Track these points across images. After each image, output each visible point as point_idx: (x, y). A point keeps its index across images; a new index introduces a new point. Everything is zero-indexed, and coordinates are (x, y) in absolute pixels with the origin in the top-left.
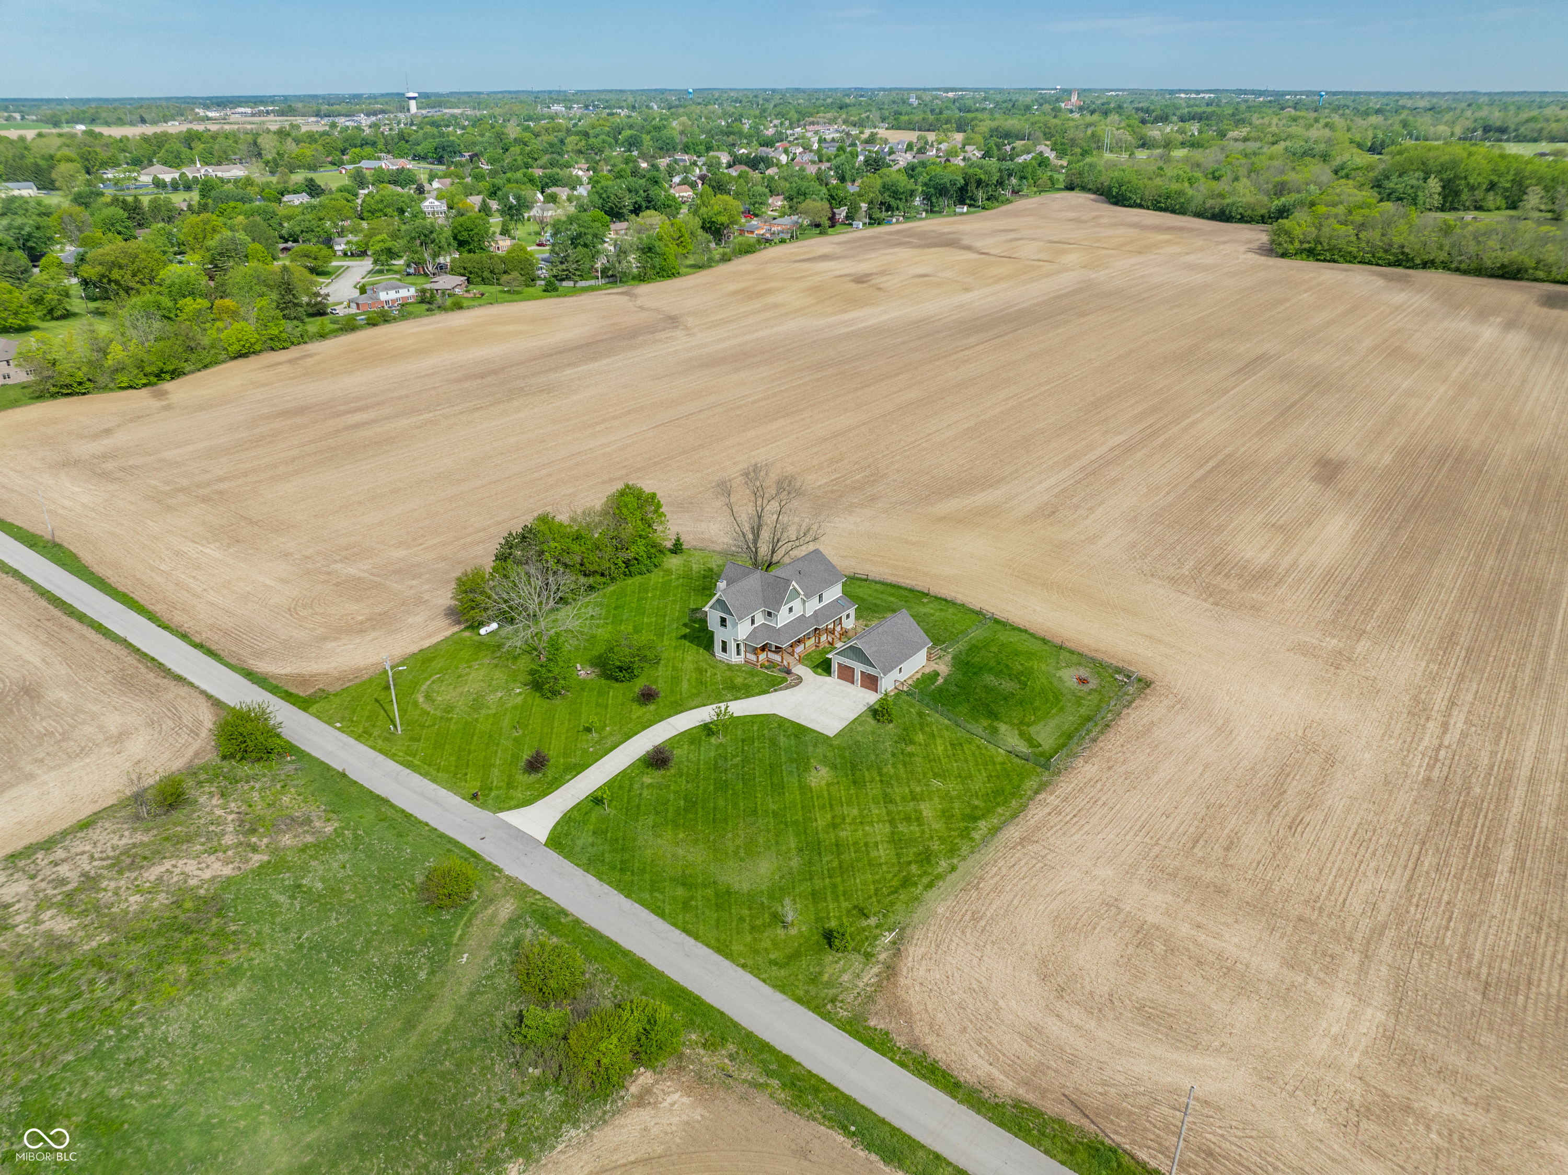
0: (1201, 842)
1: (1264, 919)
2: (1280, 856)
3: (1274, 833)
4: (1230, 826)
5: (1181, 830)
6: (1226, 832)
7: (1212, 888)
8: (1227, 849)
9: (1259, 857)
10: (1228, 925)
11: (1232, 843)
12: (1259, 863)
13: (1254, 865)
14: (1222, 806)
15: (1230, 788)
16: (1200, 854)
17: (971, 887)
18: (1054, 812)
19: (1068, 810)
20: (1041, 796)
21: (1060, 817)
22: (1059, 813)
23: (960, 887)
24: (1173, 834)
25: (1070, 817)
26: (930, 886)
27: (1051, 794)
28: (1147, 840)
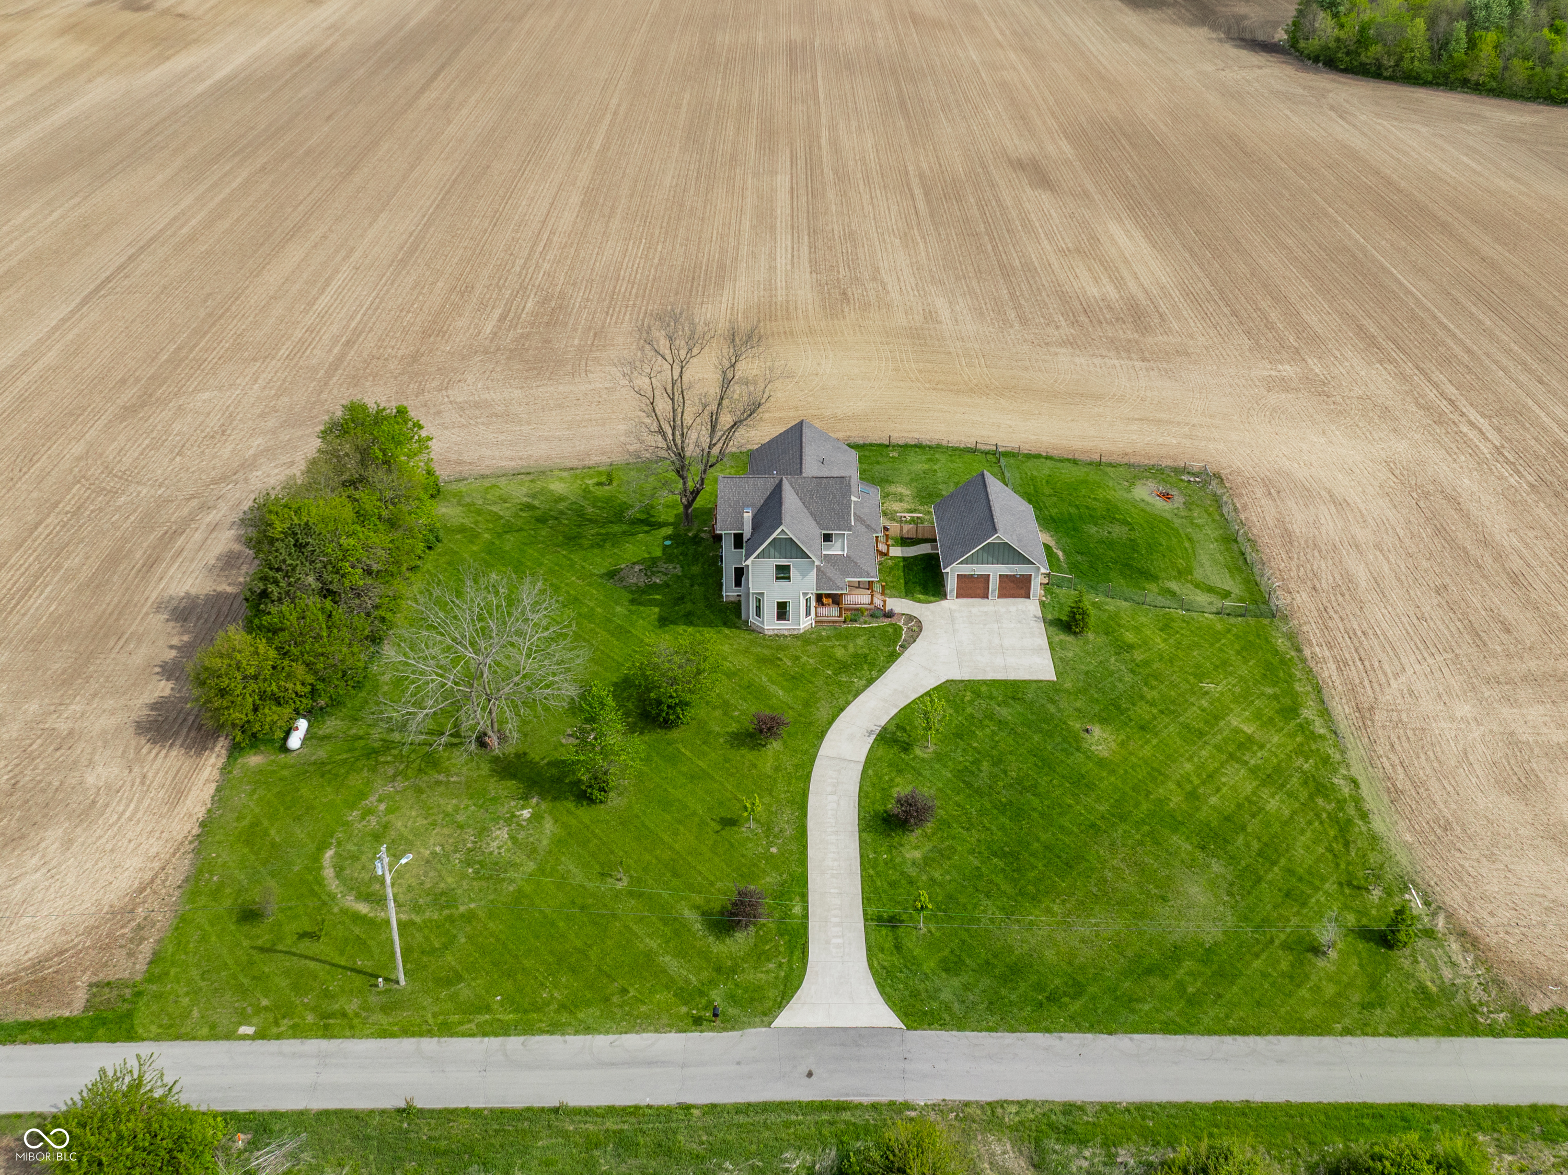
0: (1481, 634)
5: (1453, 630)
17: (1395, 794)
18: (1341, 665)
19: (1347, 656)
20: (1307, 652)
21: (1353, 668)
22: (1346, 664)
23: (1386, 799)
24: (1453, 636)
25: (1359, 663)
26: (1364, 816)
27: (1311, 645)
28: (1446, 655)
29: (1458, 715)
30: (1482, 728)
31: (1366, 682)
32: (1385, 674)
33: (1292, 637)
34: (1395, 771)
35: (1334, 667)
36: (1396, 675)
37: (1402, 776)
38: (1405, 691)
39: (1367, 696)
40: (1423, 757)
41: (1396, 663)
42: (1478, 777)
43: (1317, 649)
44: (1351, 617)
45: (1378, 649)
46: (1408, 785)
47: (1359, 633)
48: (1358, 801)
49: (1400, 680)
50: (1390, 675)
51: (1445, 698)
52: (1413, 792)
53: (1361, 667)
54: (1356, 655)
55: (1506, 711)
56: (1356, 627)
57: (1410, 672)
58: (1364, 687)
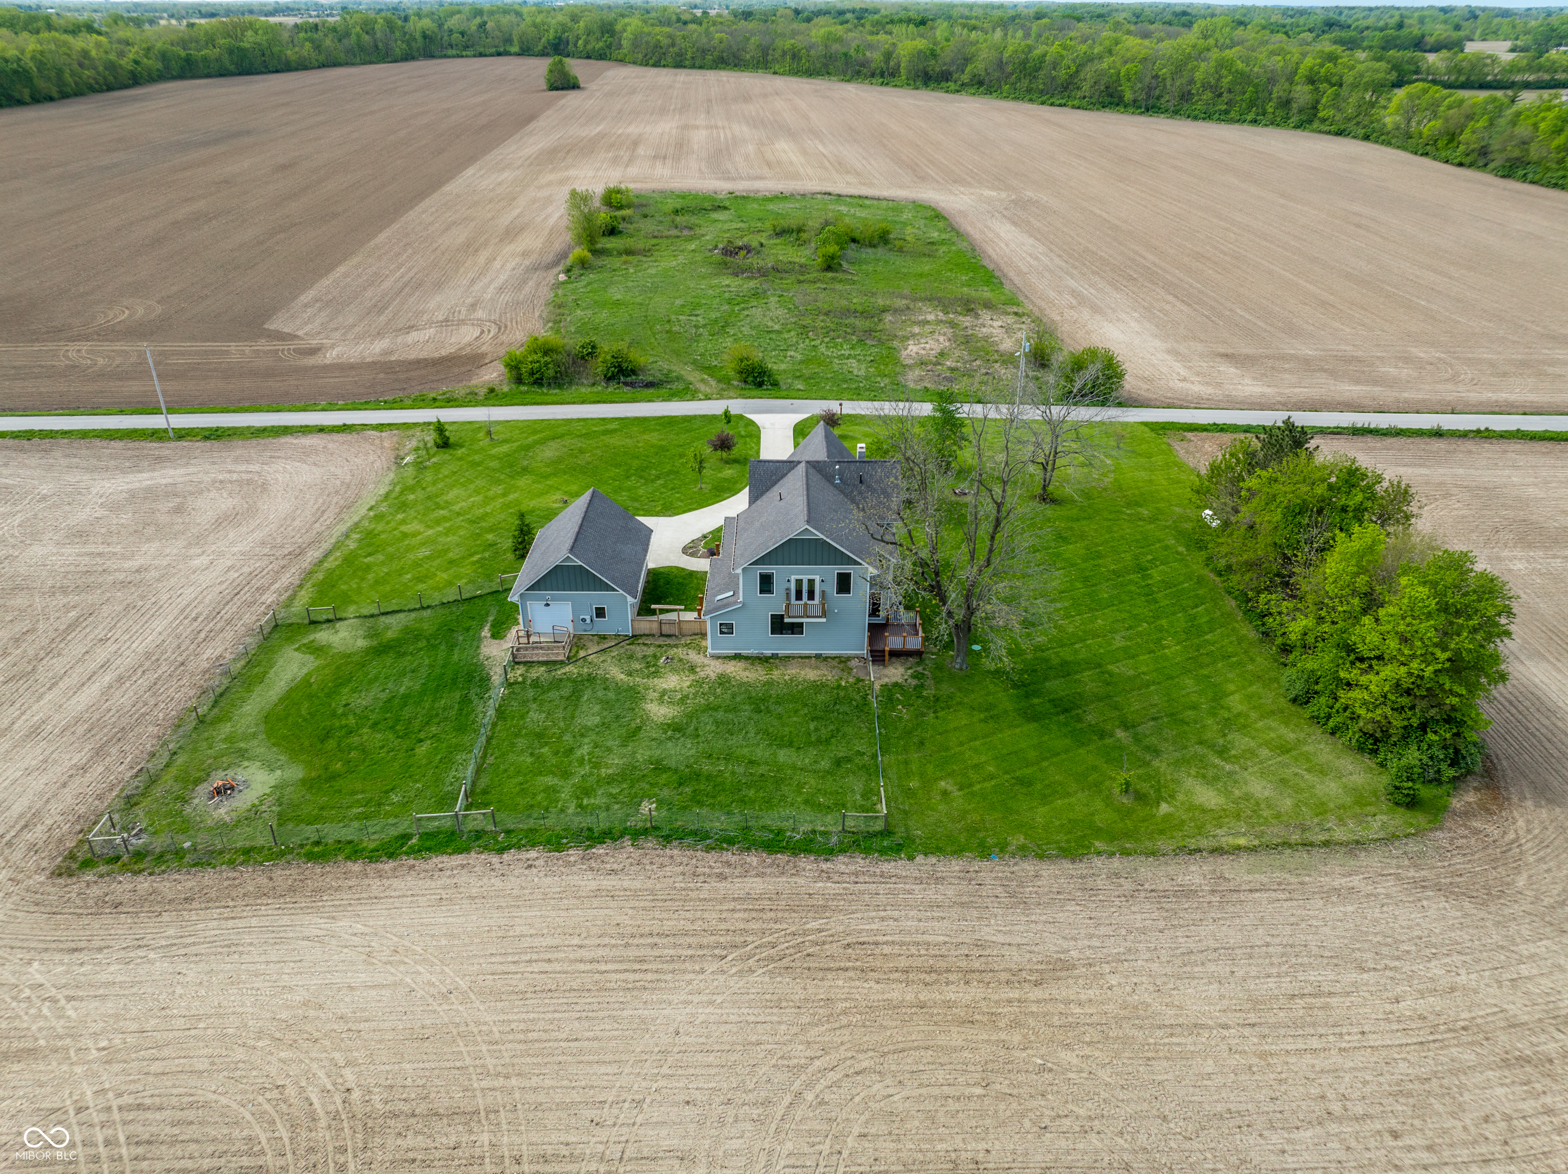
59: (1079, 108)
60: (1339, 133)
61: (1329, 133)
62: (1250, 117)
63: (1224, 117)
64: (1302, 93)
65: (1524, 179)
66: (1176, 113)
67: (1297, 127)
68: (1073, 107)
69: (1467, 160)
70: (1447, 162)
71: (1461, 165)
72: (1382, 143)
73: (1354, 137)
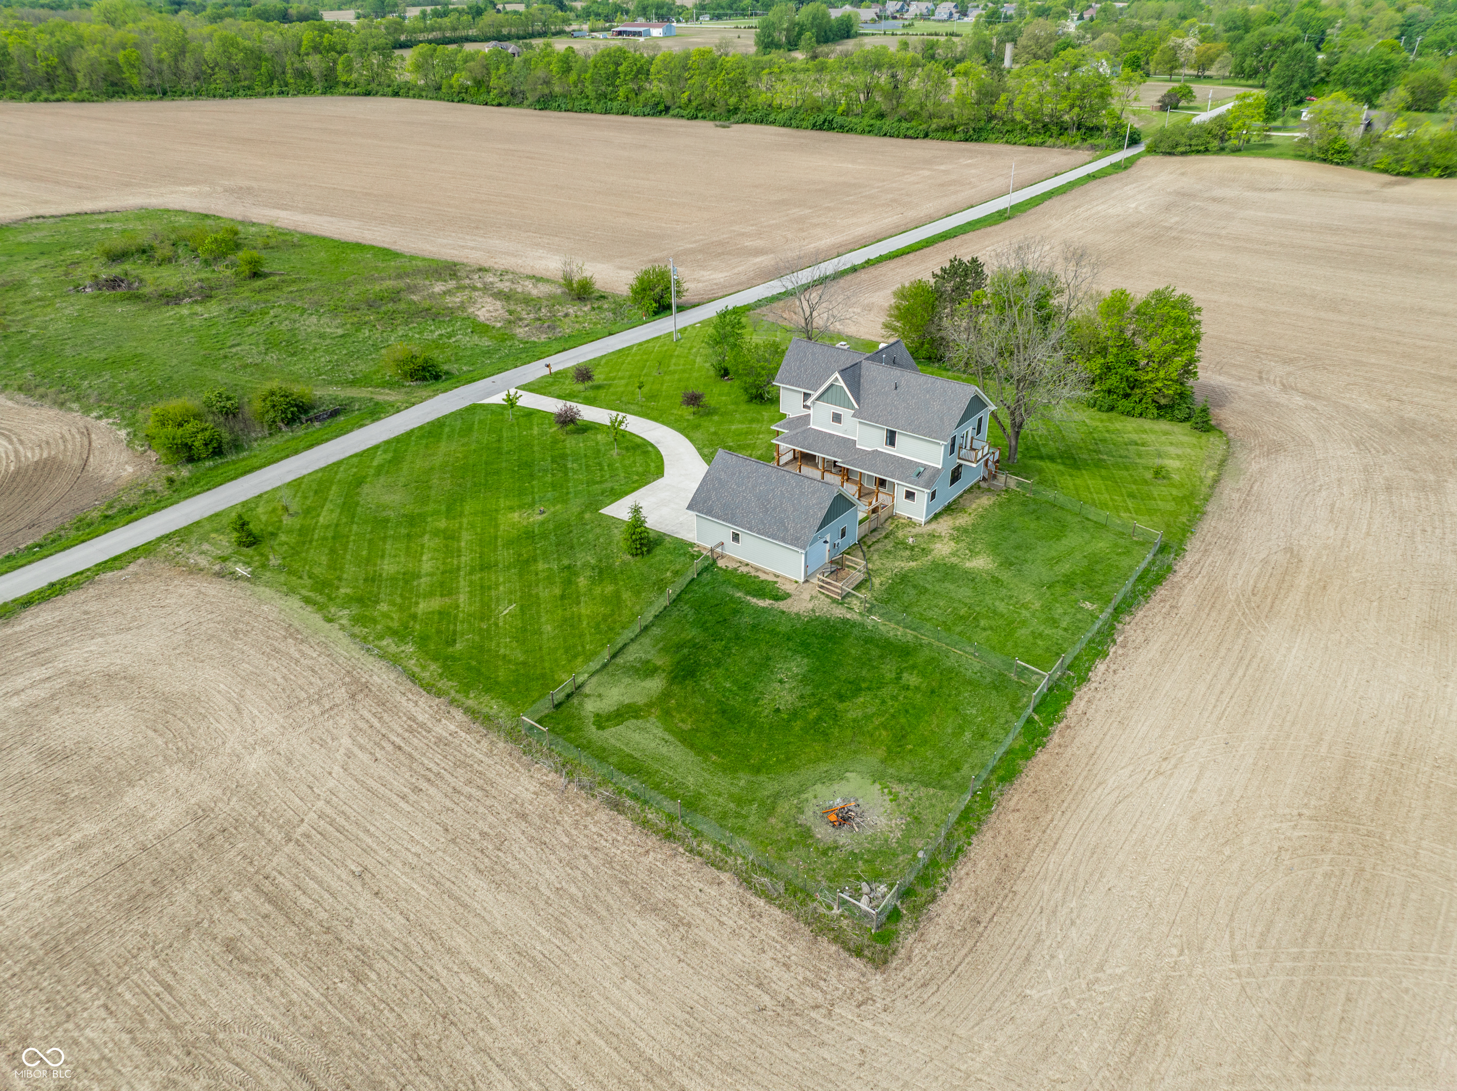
0: (268, 908)
1: (36, 944)
2: (166, 1036)
3: (235, 1053)
4: (289, 973)
5: (312, 884)
6: (279, 960)
7: (148, 887)
8: (230, 945)
9: (183, 993)
10: (58, 887)
11: (244, 960)
12: (168, 988)
13: (169, 978)
14: (359, 979)
15: (415, 1017)
16: (237, 896)
17: (291, 632)
18: (414, 727)
19: (415, 741)
20: (458, 714)
21: (400, 731)
22: (411, 730)
23: (296, 624)
24: (307, 871)
25: (398, 741)
26: (307, 601)
27: (460, 726)
28: (304, 828)
29: (260, 751)
30: (228, 751)
31: (377, 724)
32: (361, 747)
33: (487, 721)
34: (300, 651)
35: (421, 718)
36: (349, 755)
37: (292, 650)
38: (329, 740)
39: (366, 708)
40: (280, 680)
41: (357, 772)
42: (219, 692)
43: (452, 727)
44: (450, 805)
45: (389, 777)
46: (282, 646)
47: (424, 785)
48: (320, 608)
49: (342, 751)
50: (356, 750)
51: (281, 763)
52: (276, 644)
53: (393, 738)
54: (408, 749)
55: (205, 792)
56: (432, 791)
57: (337, 769)
58: (374, 715)
59: (83, 101)
60: (368, 94)
61: (358, 94)
62: (275, 89)
63: (249, 92)
64: (314, 63)
65: (559, 108)
66: (197, 94)
67: (324, 93)
68: (76, 100)
69: (504, 100)
70: (486, 104)
71: (500, 105)
72: (414, 97)
73: (384, 95)
